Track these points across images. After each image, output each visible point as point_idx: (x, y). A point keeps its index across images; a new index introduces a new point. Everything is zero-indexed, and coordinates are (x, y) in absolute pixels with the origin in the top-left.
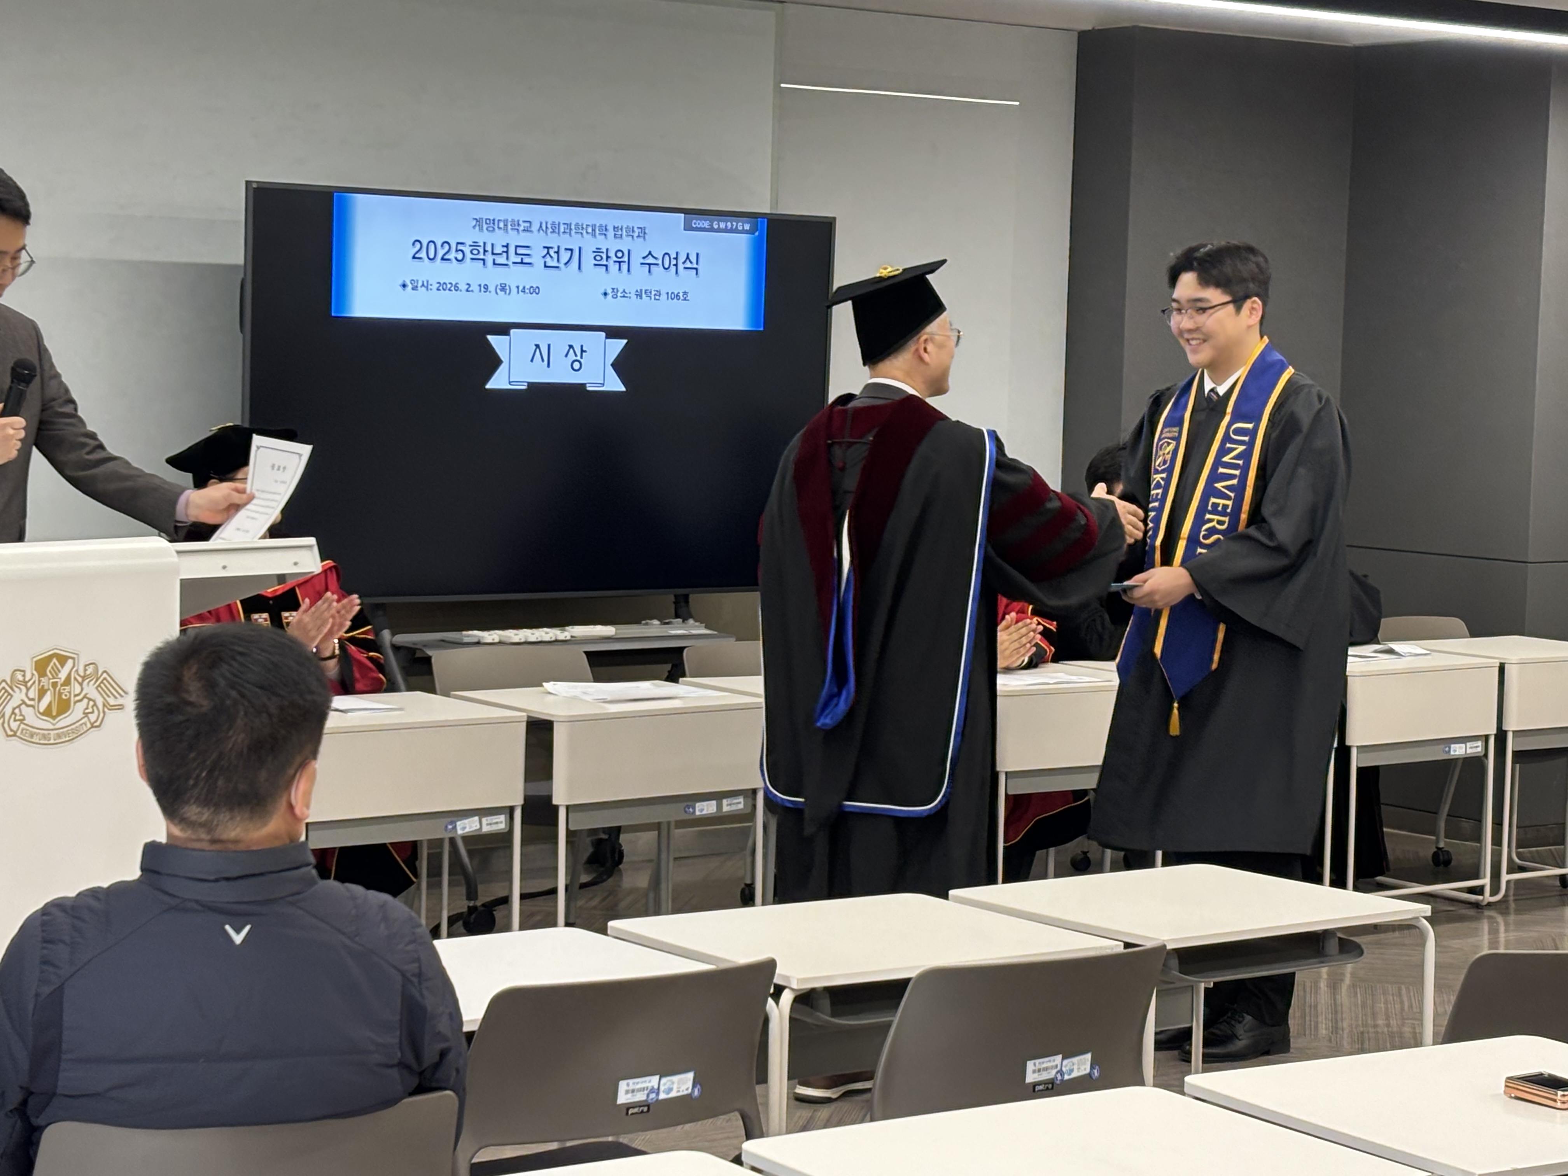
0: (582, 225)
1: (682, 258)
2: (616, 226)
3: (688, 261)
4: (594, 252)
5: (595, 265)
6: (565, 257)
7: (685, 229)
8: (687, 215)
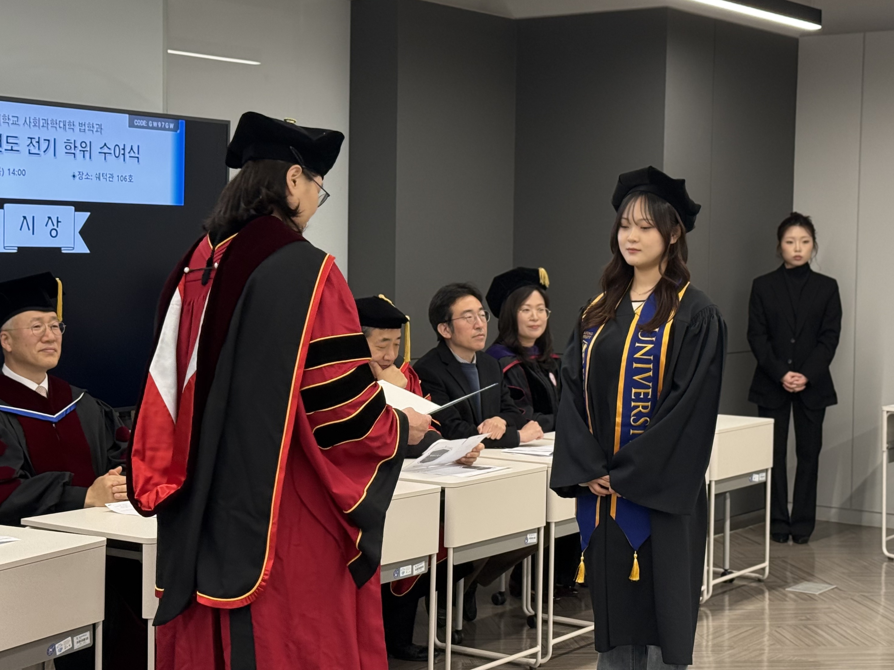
0: (56, 120)
1: (128, 149)
2: (81, 123)
3: (132, 151)
4: (65, 142)
5: (66, 153)
6: (44, 145)
7: (129, 126)
8: (130, 116)
